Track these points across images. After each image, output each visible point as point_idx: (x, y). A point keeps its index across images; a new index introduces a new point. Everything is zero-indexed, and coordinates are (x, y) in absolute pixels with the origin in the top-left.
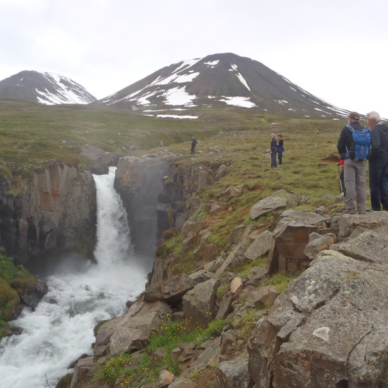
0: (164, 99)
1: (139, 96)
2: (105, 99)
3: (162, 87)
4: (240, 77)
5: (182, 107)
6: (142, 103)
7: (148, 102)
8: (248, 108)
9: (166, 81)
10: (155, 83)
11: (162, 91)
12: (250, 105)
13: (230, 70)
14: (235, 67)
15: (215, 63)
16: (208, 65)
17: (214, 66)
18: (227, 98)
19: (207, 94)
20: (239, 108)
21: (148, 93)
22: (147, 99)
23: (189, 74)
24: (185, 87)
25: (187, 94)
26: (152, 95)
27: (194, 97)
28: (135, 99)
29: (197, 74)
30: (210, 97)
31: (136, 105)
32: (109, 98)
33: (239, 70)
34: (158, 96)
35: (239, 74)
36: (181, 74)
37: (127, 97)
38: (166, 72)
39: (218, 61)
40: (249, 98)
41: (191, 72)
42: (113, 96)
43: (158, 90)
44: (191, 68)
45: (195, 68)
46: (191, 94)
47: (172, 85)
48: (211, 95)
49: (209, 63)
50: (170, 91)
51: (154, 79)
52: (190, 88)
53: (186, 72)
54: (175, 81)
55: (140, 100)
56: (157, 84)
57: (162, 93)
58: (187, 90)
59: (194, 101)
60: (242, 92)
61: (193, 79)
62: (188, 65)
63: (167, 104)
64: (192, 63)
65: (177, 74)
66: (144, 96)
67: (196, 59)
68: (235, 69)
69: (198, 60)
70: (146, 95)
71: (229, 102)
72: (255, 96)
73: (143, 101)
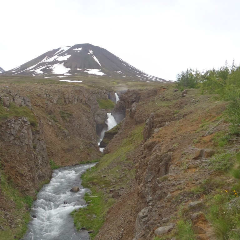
0: (51, 70)
1: (36, 68)
2: (13, 70)
3: (49, 63)
4: (95, 58)
5: (63, 75)
6: (38, 73)
7: (42, 72)
8: (101, 76)
9: (51, 60)
10: (44, 60)
11: (50, 65)
12: (101, 74)
13: (89, 54)
14: (91, 52)
15: (80, 49)
16: (76, 50)
17: (79, 51)
18: (88, 70)
19: (76, 67)
20: (96, 75)
21: (41, 67)
22: (41, 70)
23: (65, 55)
24: (63, 63)
25: (65, 67)
26: (43, 68)
27: (69, 69)
28: (33, 70)
29: (70, 56)
30: (78, 69)
31: (34, 73)
32: (16, 70)
33: (94, 54)
34: (47, 69)
35: (94, 56)
36: (60, 55)
37: (28, 69)
38: (50, 54)
39: (82, 48)
40: (101, 70)
41: (66, 54)
42: (18, 68)
43: (47, 65)
44: (66, 52)
45: (68, 52)
46: (67, 67)
47: (55, 62)
48: (79, 68)
49: (76, 49)
50: (55, 65)
51: (44, 58)
52: (66, 64)
53: (63, 54)
54: (57, 60)
55: (36, 71)
56: (45, 61)
57: (50, 67)
58: (64, 65)
59: (69, 72)
60: (96, 66)
61: (68, 59)
62: (64, 50)
63: (53, 73)
64: (66, 49)
65: (57, 56)
66: (38, 68)
67: (68, 47)
68: (92, 53)
69: (69, 48)
70: (40, 68)
71: (89, 72)
72: (104, 69)
73: (39, 71)
